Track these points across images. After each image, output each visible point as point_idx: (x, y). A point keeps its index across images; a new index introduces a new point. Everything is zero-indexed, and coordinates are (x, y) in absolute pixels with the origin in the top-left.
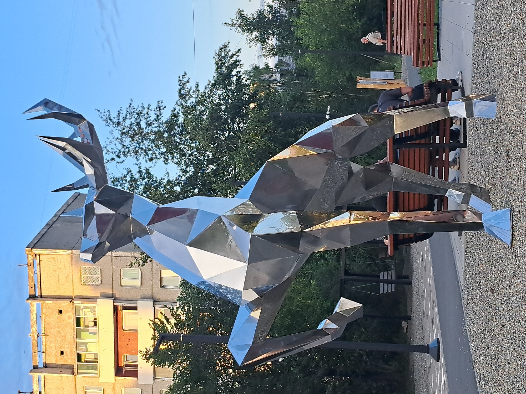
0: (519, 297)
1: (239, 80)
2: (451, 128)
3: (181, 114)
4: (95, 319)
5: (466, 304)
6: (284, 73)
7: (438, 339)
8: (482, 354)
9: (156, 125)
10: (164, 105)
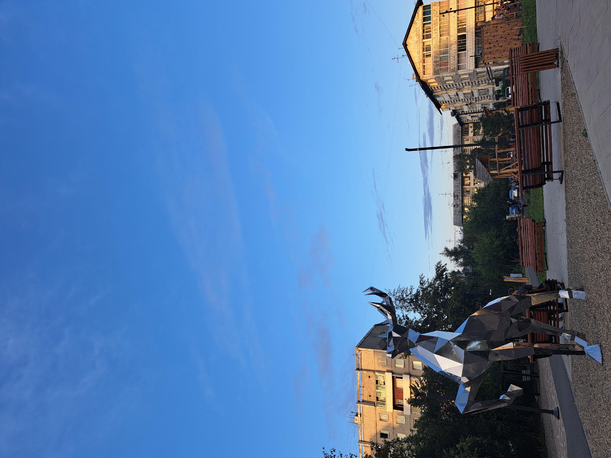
1: (446, 277)
3: (421, 291)
4: (384, 381)
5: (574, 391)
7: (558, 408)
9: (410, 296)
10: (413, 287)
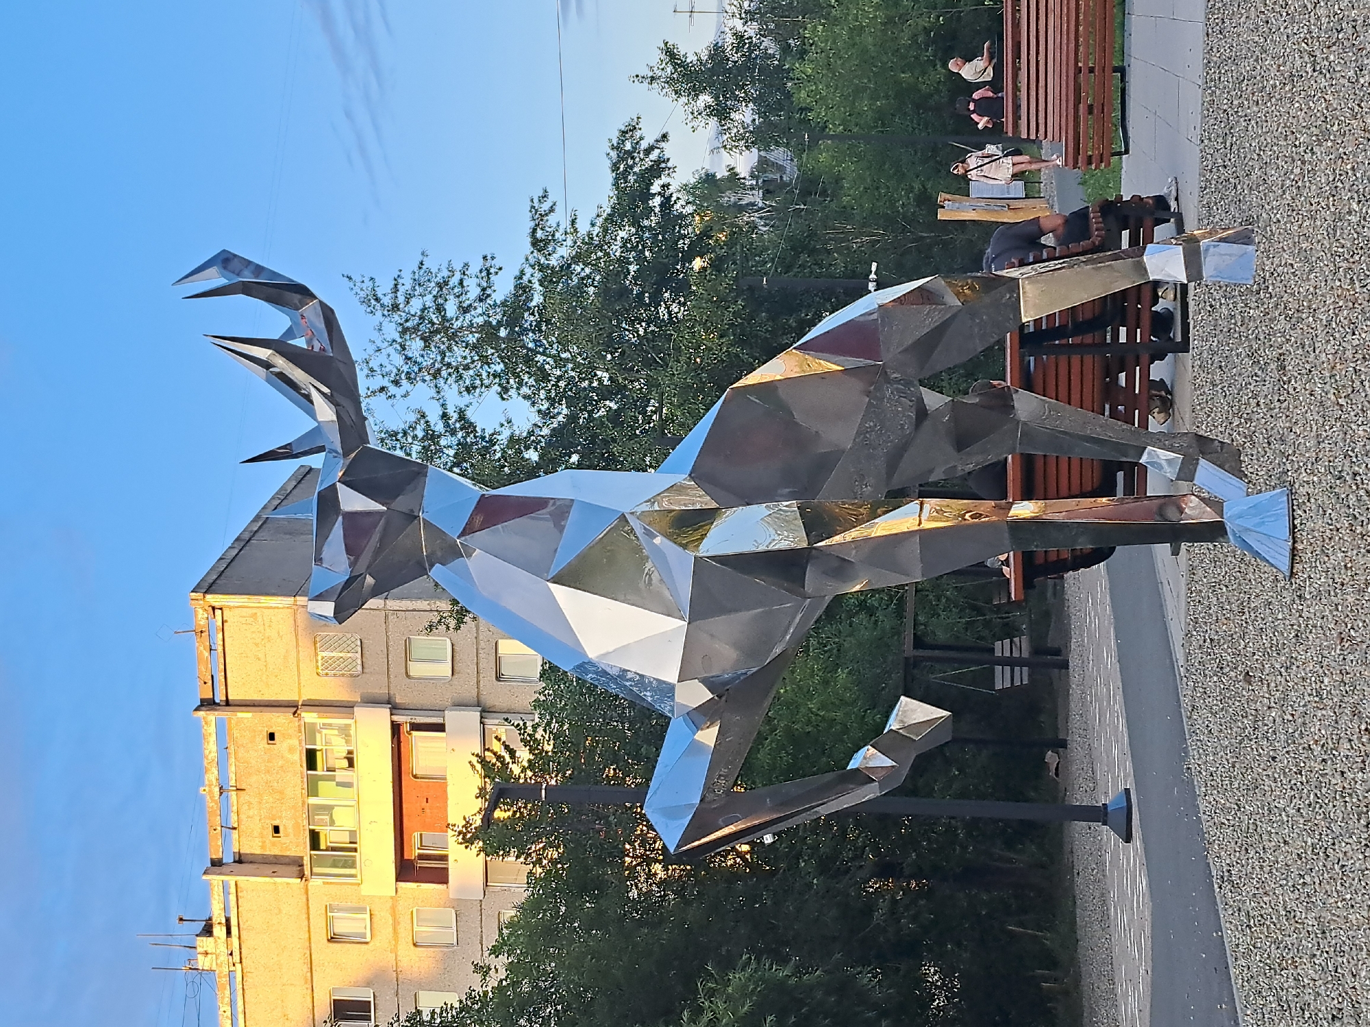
0: (1309, 691)
2: (1153, 309)
3: (536, 285)
4: (350, 752)
5: (1190, 709)
6: (771, 188)
7: (1127, 791)
8: (1226, 822)
9: (479, 311)
10: (497, 263)
